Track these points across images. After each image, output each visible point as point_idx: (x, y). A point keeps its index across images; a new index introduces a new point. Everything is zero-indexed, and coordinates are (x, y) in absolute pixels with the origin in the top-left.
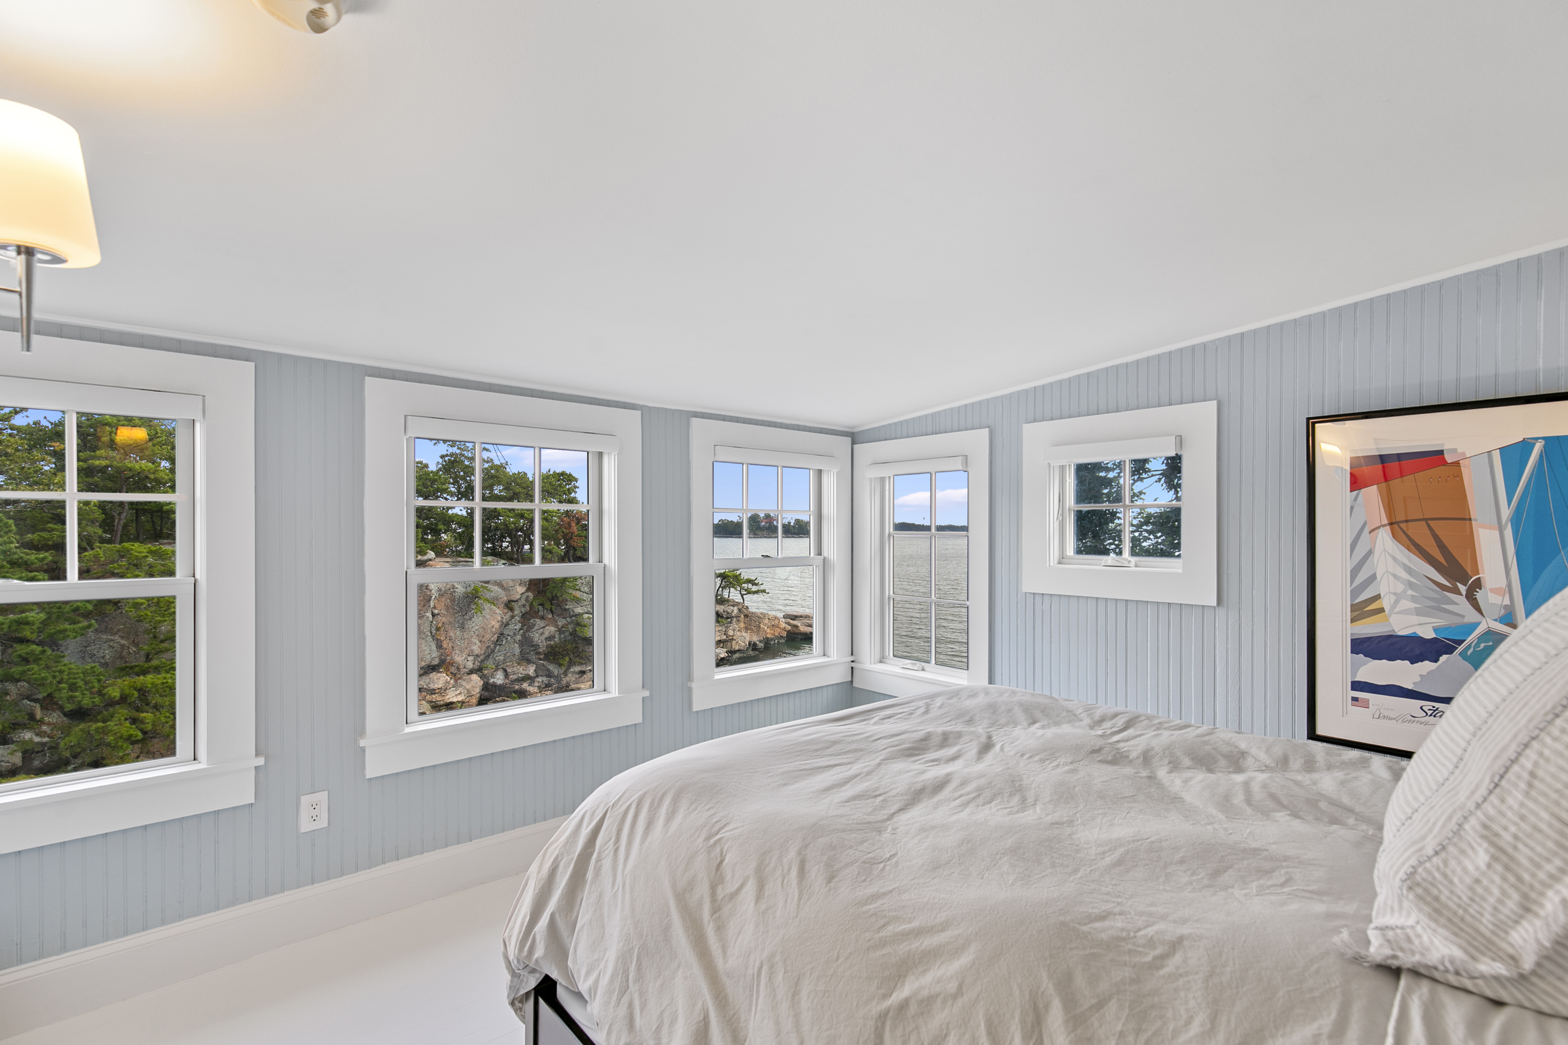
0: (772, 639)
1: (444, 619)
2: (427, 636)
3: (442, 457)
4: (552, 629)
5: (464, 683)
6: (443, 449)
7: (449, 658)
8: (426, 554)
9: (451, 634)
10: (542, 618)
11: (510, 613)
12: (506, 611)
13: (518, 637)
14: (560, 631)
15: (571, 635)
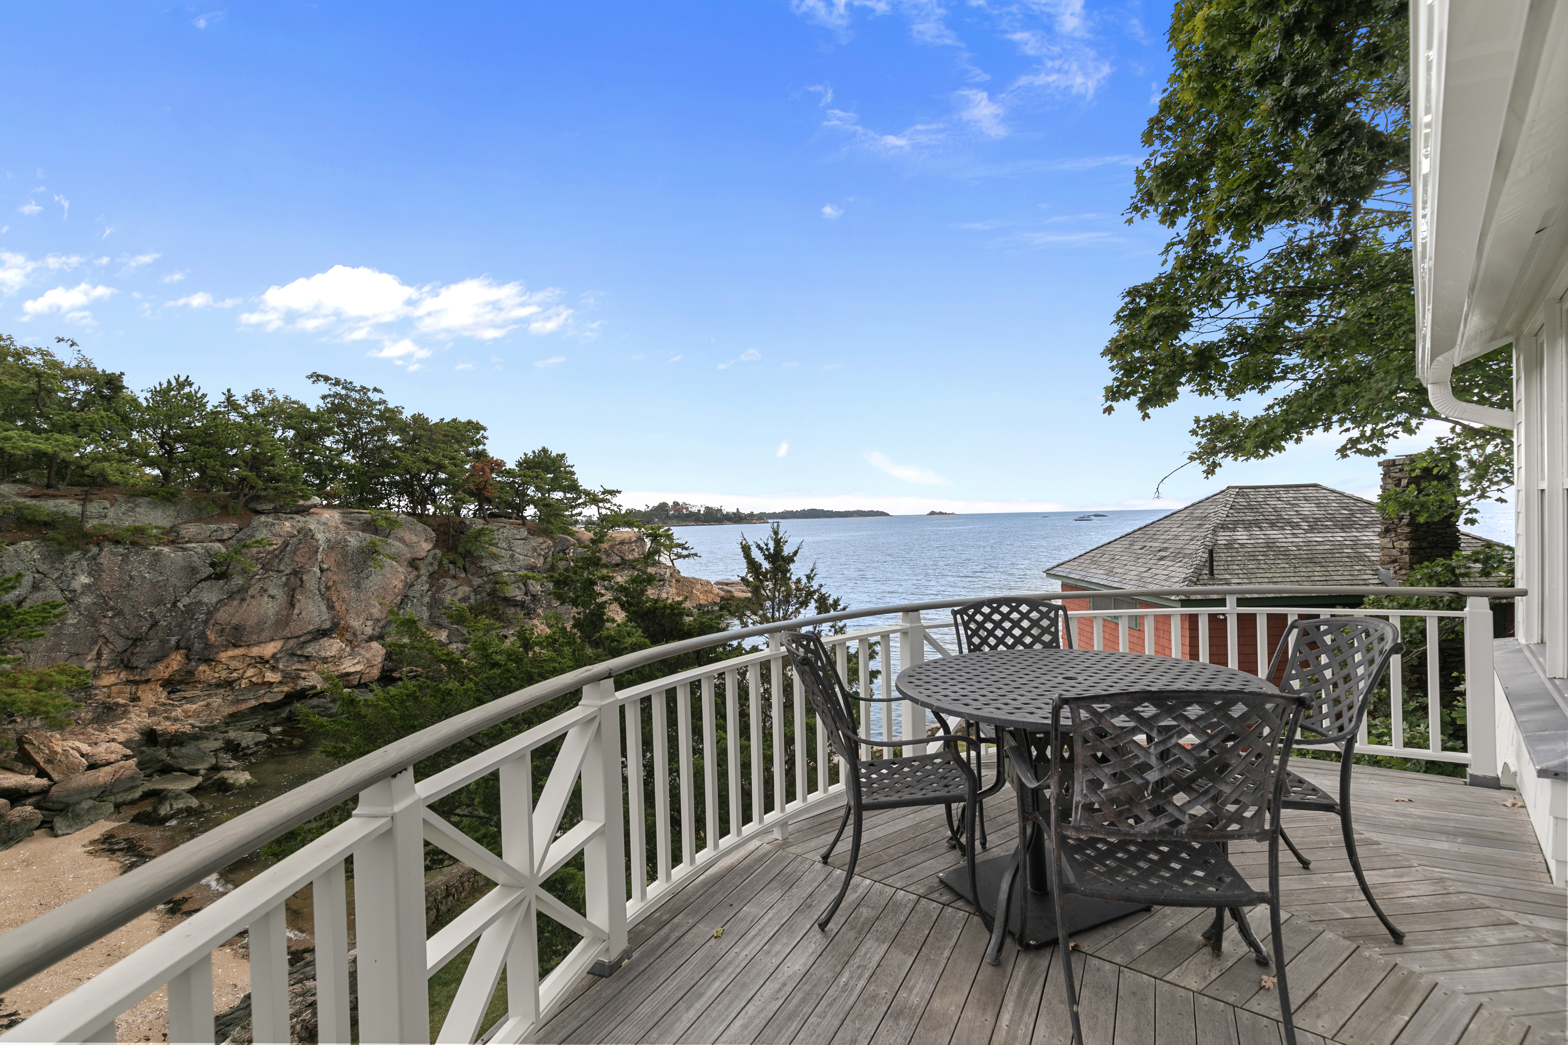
0: (705, 606)
1: (335, 578)
2: (315, 594)
3: (324, 397)
4: (465, 590)
5: (363, 652)
6: (324, 388)
7: (342, 622)
8: (309, 499)
9: (345, 595)
10: (454, 577)
11: (415, 573)
12: (410, 569)
13: (426, 599)
14: (475, 591)
15: (489, 595)
